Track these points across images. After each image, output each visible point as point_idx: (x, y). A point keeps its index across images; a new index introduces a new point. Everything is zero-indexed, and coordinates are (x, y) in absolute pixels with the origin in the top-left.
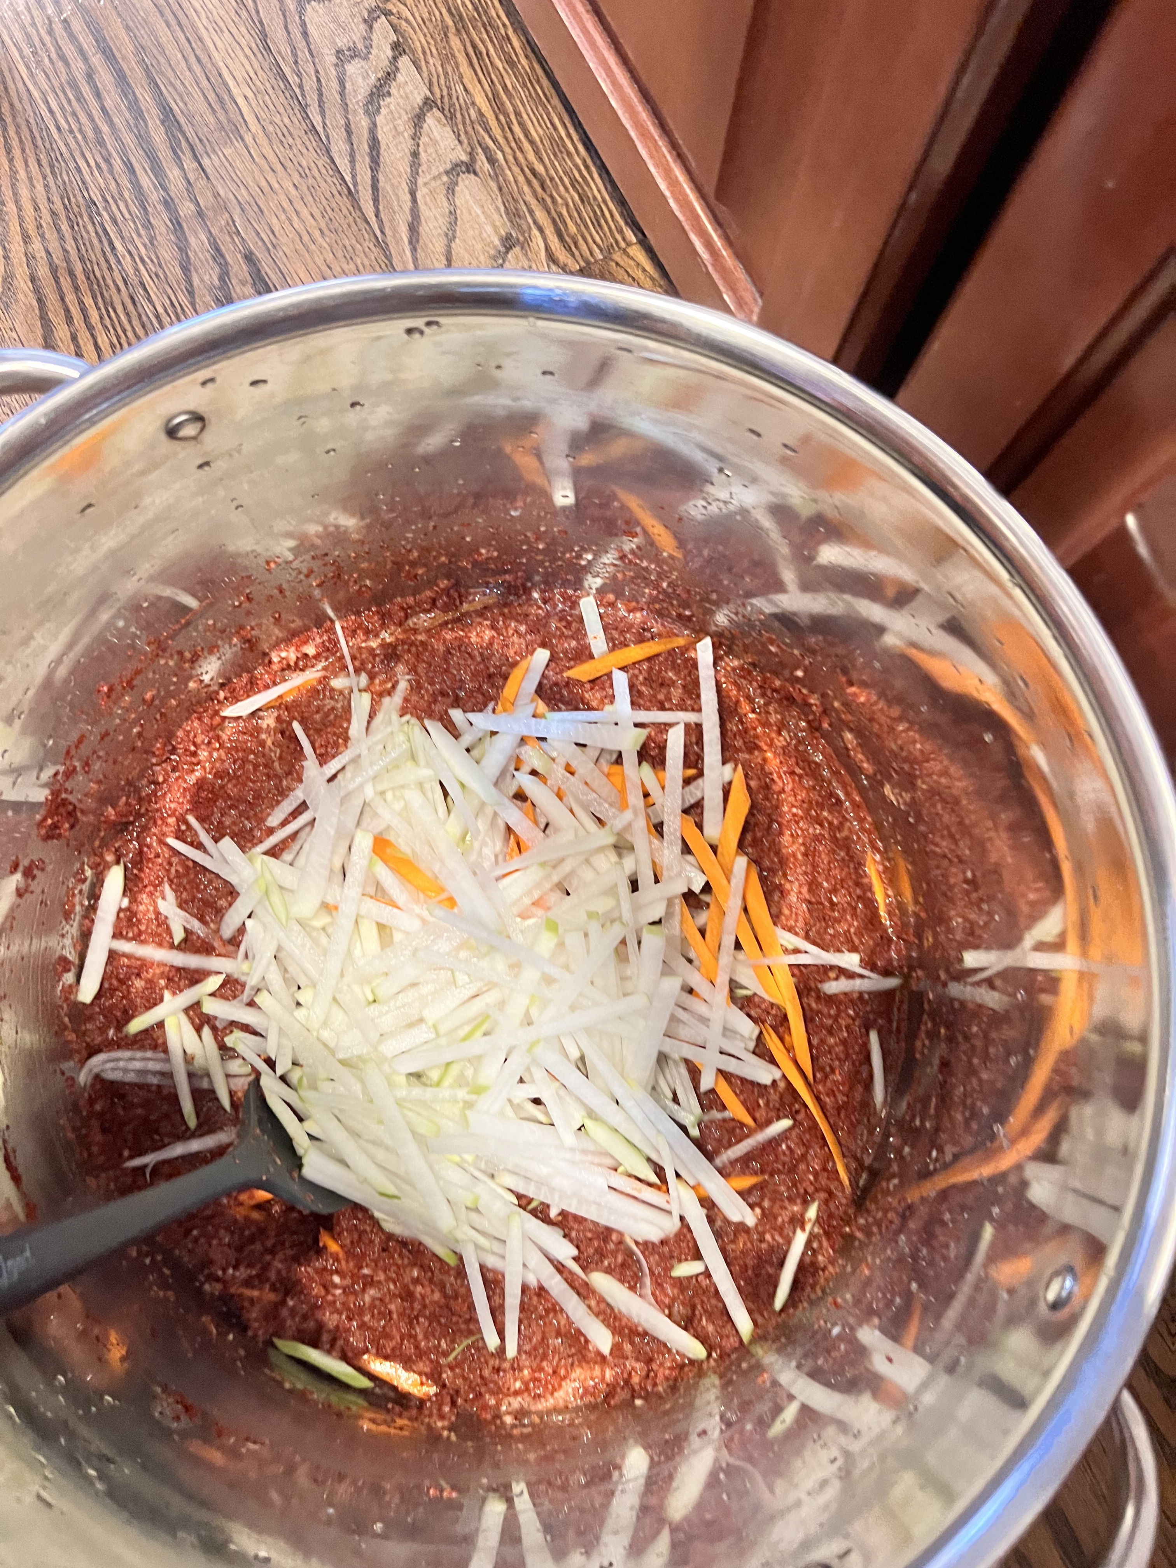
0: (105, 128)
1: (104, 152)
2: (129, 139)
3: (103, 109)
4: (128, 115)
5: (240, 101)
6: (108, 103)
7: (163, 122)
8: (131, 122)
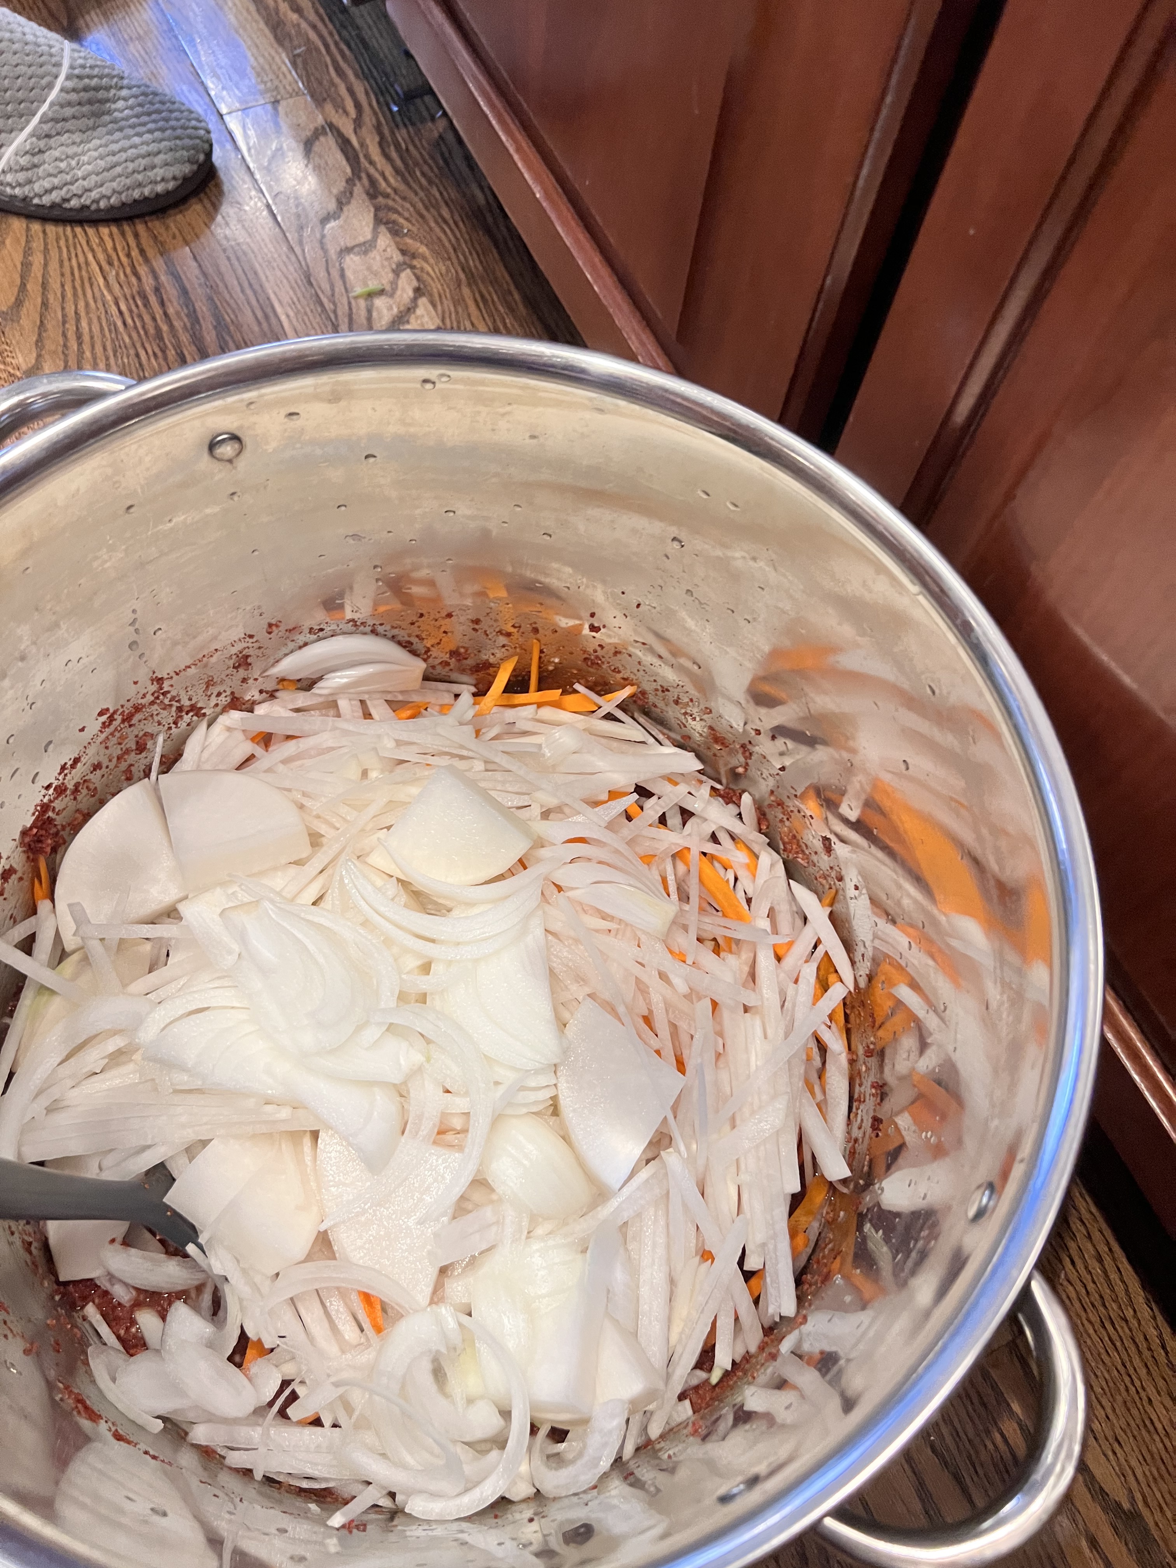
0: (165, 328)
1: (161, 344)
2: (184, 338)
3: (166, 314)
4: (186, 320)
5: (283, 318)
6: (171, 311)
7: (215, 327)
8: (188, 325)
